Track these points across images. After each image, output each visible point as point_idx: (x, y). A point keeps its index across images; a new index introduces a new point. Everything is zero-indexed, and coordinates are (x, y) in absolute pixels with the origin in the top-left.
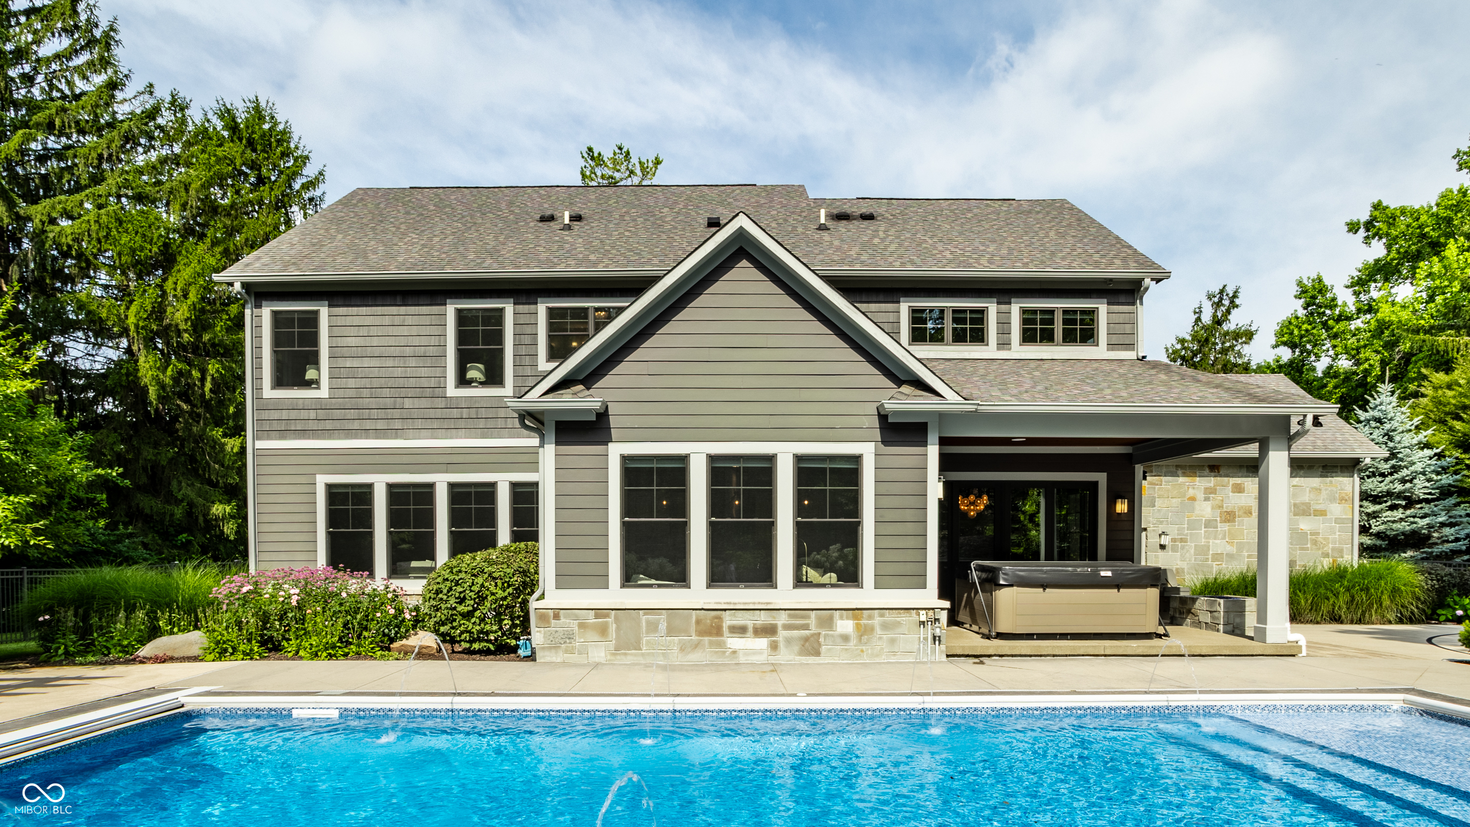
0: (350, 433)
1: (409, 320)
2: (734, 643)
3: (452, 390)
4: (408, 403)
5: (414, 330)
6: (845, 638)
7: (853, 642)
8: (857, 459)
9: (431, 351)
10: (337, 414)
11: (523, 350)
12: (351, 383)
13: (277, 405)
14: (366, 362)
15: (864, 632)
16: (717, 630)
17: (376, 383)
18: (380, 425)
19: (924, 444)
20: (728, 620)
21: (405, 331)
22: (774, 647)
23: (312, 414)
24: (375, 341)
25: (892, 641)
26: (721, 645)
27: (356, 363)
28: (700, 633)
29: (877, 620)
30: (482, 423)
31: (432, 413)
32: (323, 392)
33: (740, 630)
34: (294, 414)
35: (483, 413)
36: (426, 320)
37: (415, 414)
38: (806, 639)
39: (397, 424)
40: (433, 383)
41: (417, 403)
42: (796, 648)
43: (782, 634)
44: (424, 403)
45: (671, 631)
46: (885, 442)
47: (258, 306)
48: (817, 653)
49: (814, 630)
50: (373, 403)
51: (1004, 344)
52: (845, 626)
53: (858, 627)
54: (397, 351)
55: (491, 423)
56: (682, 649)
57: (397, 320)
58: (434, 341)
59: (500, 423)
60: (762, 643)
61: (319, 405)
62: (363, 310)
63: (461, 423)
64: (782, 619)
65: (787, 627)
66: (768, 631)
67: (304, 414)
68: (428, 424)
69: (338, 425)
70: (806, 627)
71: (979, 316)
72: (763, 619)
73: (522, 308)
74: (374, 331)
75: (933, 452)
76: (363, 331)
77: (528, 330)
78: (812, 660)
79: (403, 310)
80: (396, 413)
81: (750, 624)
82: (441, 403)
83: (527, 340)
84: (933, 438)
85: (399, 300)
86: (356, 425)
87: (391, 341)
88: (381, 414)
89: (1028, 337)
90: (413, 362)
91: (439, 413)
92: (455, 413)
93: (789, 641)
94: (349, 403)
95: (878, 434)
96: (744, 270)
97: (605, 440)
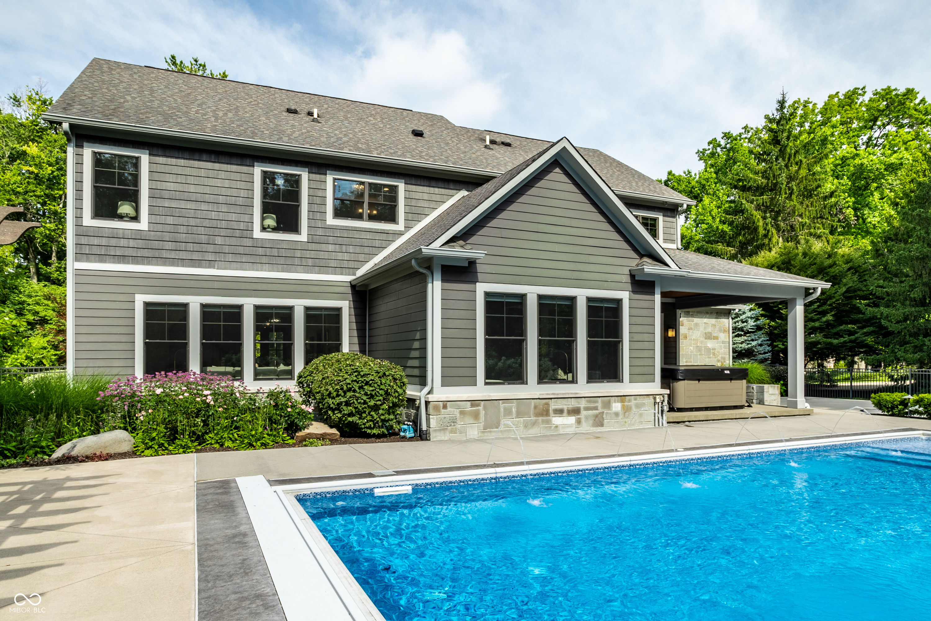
0: (165, 261)
1: (222, 175)
2: (557, 420)
3: (257, 233)
4: (219, 240)
5: (227, 183)
6: (617, 414)
7: (621, 416)
8: (620, 301)
9: (240, 201)
10: (156, 244)
11: (315, 207)
12: (170, 220)
13: (94, 233)
14: (183, 204)
15: (626, 410)
16: (545, 412)
17: (192, 222)
18: (195, 256)
19: (653, 294)
20: (554, 405)
21: (219, 183)
22: (579, 422)
23: (132, 243)
24: (192, 189)
25: (641, 415)
26: (549, 422)
27: (174, 204)
28: (537, 415)
29: (633, 403)
30: (282, 260)
31: (241, 250)
32: (143, 225)
33: (559, 412)
34: (113, 242)
35: (283, 253)
36: (237, 176)
37: (226, 249)
38: (596, 416)
39: (211, 257)
40: (242, 226)
41: (228, 241)
42: (591, 422)
43: (584, 413)
44: (234, 241)
45: (519, 414)
46: (634, 292)
47: (79, 146)
48: (602, 425)
49: (600, 410)
50: (190, 238)
52: (617, 406)
53: (623, 407)
54: (211, 198)
55: (289, 261)
56: (526, 427)
57: (211, 174)
58: (243, 193)
59: (297, 261)
60: (572, 420)
61: (138, 235)
62: (182, 162)
63: (264, 259)
64: (583, 404)
65: (587, 409)
66: (575, 411)
67: (123, 242)
68: (238, 258)
69: (156, 253)
70: (596, 408)
72: (573, 404)
73: (314, 176)
74: (191, 180)
75: (658, 300)
76: (180, 179)
77: (320, 193)
78: (599, 429)
79: (217, 166)
80: (211, 248)
81: (565, 408)
82: (248, 242)
83: (318, 200)
84: (658, 291)
85: (213, 157)
86: (173, 255)
87: (207, 190)
88: (197, 247)
90: (224, 208)
91: (247, 250)
92: (260, 251)
93: (587, 418)
94: (166, 236)
95: (629, 286)
96: (557, 175)
97: (474, 281)
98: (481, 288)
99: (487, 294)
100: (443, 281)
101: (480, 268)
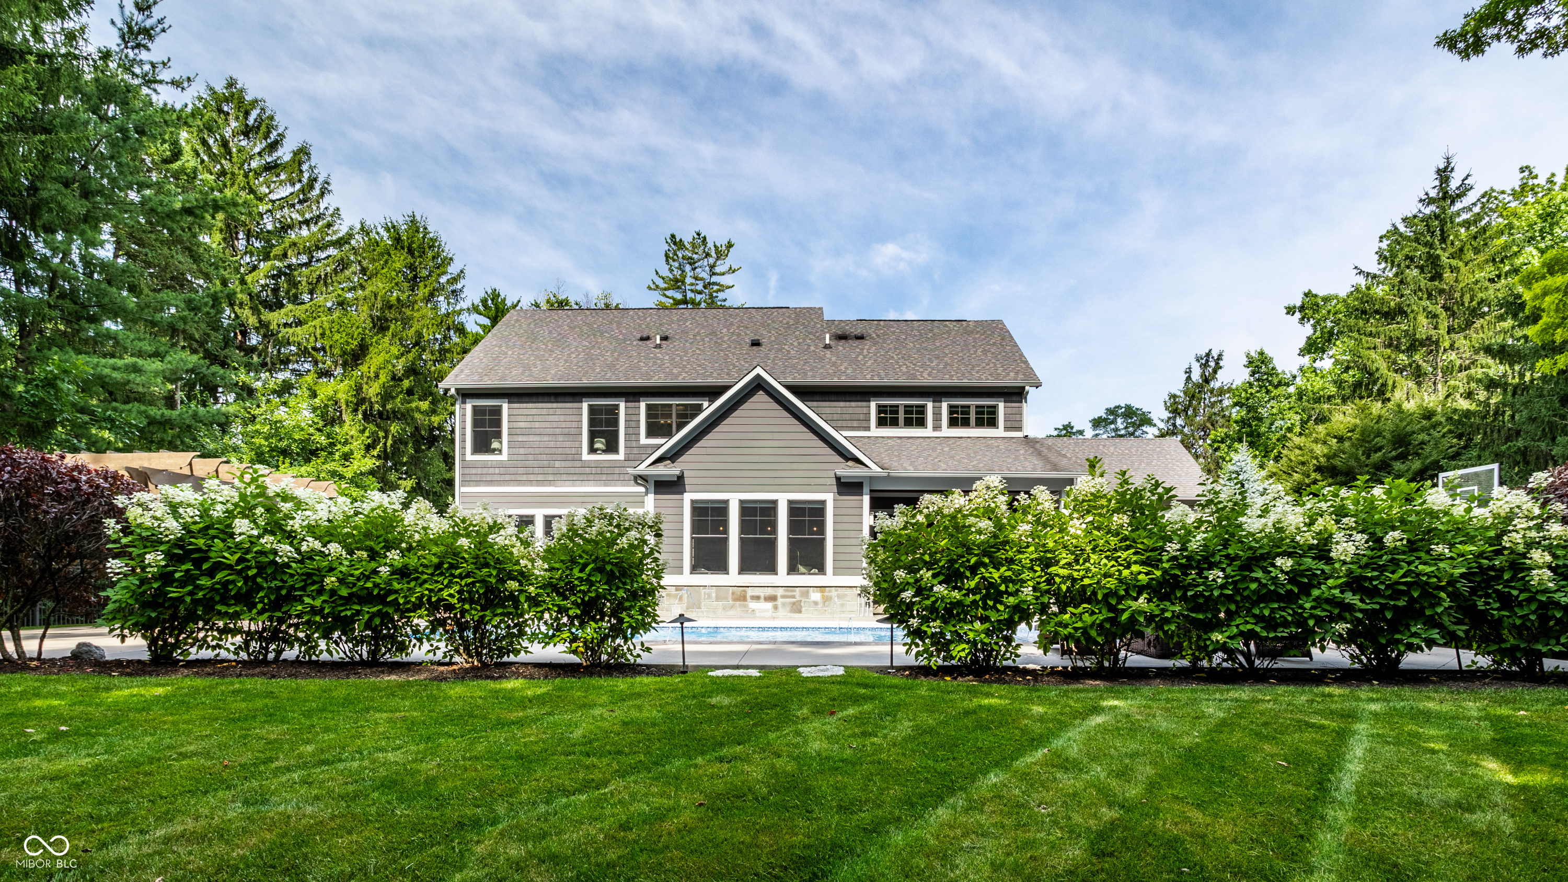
0: (520, 483)
1: (559, 411)
2: (753, 605)
3: (586, 456)
4: (557, 464)
5: (562, 418)
6: (816, 603)
7: (820, 605)
8: (823, 502)
9: (573, 431)
10: (513, 470)
11: (631, 431)
12: (522, 451)
13: (474, 465)
14: (532, 438)
15: (826, 600)
16: (743, 598)
17: (537, 451)
18: (540, 478)
19: (862, 495)
20: (750, 592)
21: (556, 418)
22: (776, 607)
23: (497, 471)
24: (537, 425)
25: (842, 605)
26: (745, 606)
27: (524, 438)
28: (735, 600)
29: (834, 593)
30: (604, 477)
31: (572, 470)
32: (504, 457)
33: (757, 598)
34: (485, 471)
35: (605, 471)
36: (570, 412)
37: (562, 471)
38: (794, 603)
39: (551, 478)
40: (574, 451)
41: (563, 464)
42: (788, 609)
43: (780, 601)
44: (568, 464)
45: (718, 599)
46: (840, 493)
47: (464, 402)
48: (800, 612)
49: (798, 598)
50: (536, 464)
51: (937, 427)
52: (815, 596)
53: (823, 597)
54: (551, 431)
55: (610, 477)
56: (724, 609)
57: (551, 412)
58: (574, 425)
59: (616, 477)
60: (769, 605)
61: (501, 465)
62: (530, 405)
63: (591, 477)
64: (780, 592)
65: (783, 597)
66: (773, 598)
67: (491, 471)
68: (571, 477)
69: (513, 477)
70: (793, 597)
71: (922, 410)
72: (770, 592)
73: (630, 404)
74: (536, 419)
75: (866, 499)
76: (530, 418)
77: (634, 418)
78: (797, 615)
79: (555, 405)
80: (550, 470)
81: (762, 595)
82: (578, 464)
83: (633, 424)
84: (866, 489)
85: (552, 399)
86: (524, 478)
87: (548, 425)
88: (541, 471)
89: (953, 423)
90: (561, 438)
91: (577, 471)
92: (587, 470)
93: (784, 605)
94: (520, 464)
95: (835, 488)
96: (761, 396)
97: (682, 491)
98: (688, 497)
99: (693, 502)
100: (656, 493)
101: (687, 481)
